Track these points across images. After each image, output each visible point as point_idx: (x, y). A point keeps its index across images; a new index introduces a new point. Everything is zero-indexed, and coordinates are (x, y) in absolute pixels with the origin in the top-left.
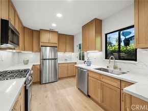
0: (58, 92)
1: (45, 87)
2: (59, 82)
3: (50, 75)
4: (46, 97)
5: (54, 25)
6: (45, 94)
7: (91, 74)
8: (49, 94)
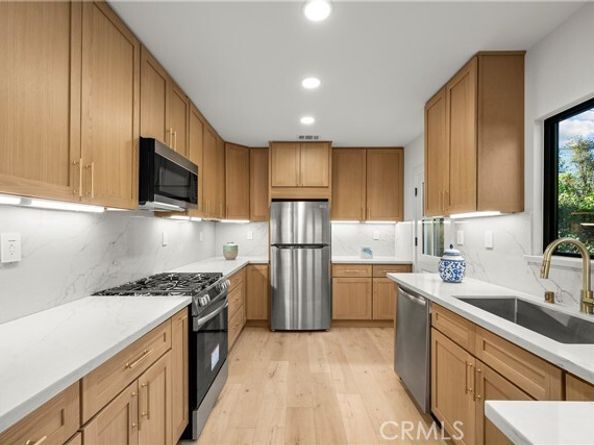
0: (314, 368)
1: (281, 343)
2: (333, 335)
3: (310, 304)
4: (272, 375)
5: (307, 121)
6: (272, 366)
7: (440, 322)
8: (284, 368)
